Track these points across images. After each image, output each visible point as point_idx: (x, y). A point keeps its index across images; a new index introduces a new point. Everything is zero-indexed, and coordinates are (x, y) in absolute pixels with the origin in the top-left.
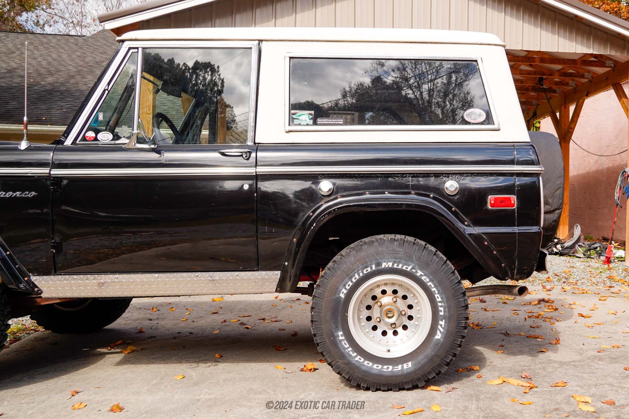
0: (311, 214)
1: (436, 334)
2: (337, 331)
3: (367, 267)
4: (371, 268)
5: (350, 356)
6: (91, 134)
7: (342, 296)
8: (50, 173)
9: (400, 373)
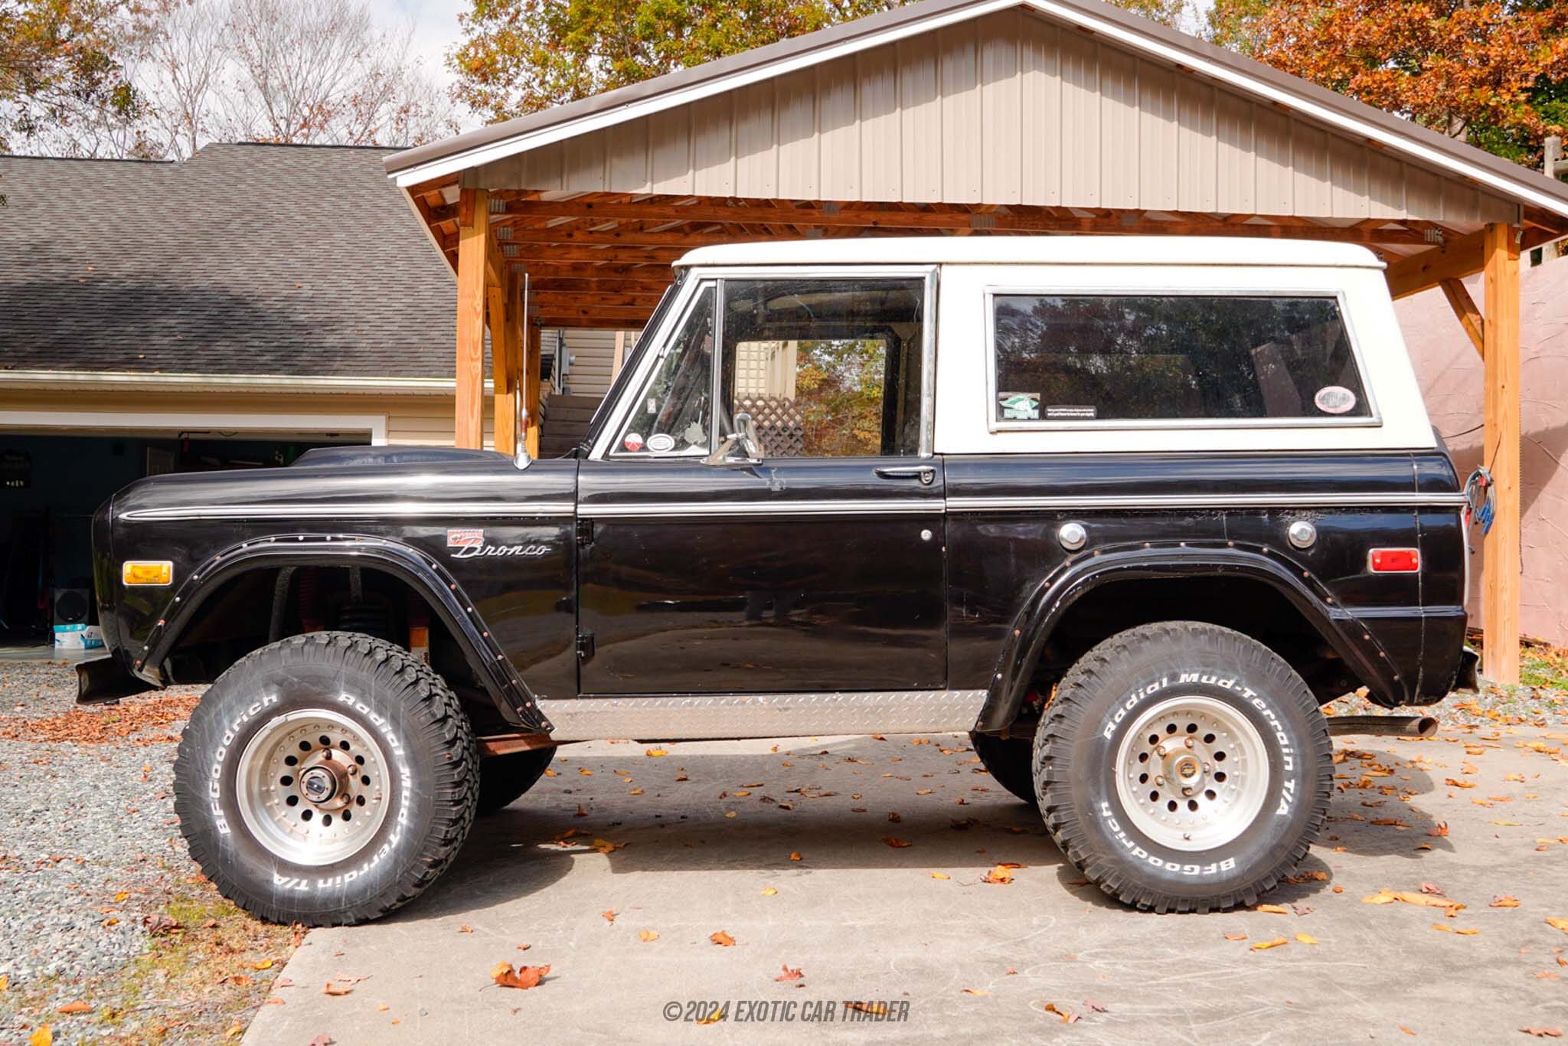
0: (1047, 584)
1: (1278, 806)
2: (1099, 800)
3: (1152, 682)
4: (1161, 684)
5: (1123, 846)
6: (635, 439)
7: (1108, 735)
8: (575, 512)
9: (1215, 879)
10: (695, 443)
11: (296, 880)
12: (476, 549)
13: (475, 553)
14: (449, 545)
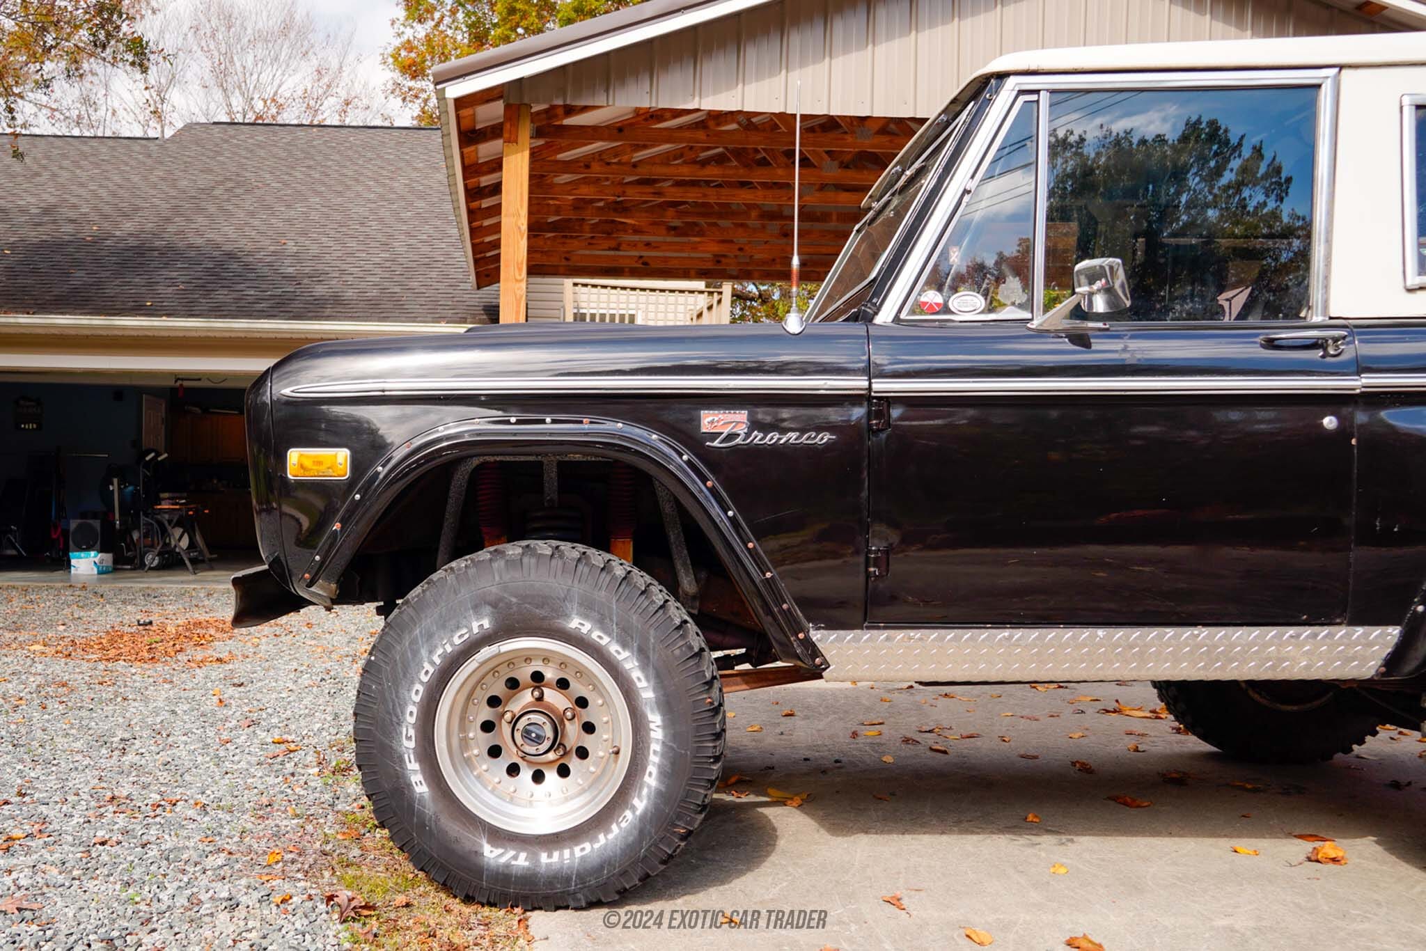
6: (933, 297)
8: (869, 388)
10: (1013, 304)
11: (512, 853)
12: (739, 435)
13: (738, 441)
14: (704, 430)
